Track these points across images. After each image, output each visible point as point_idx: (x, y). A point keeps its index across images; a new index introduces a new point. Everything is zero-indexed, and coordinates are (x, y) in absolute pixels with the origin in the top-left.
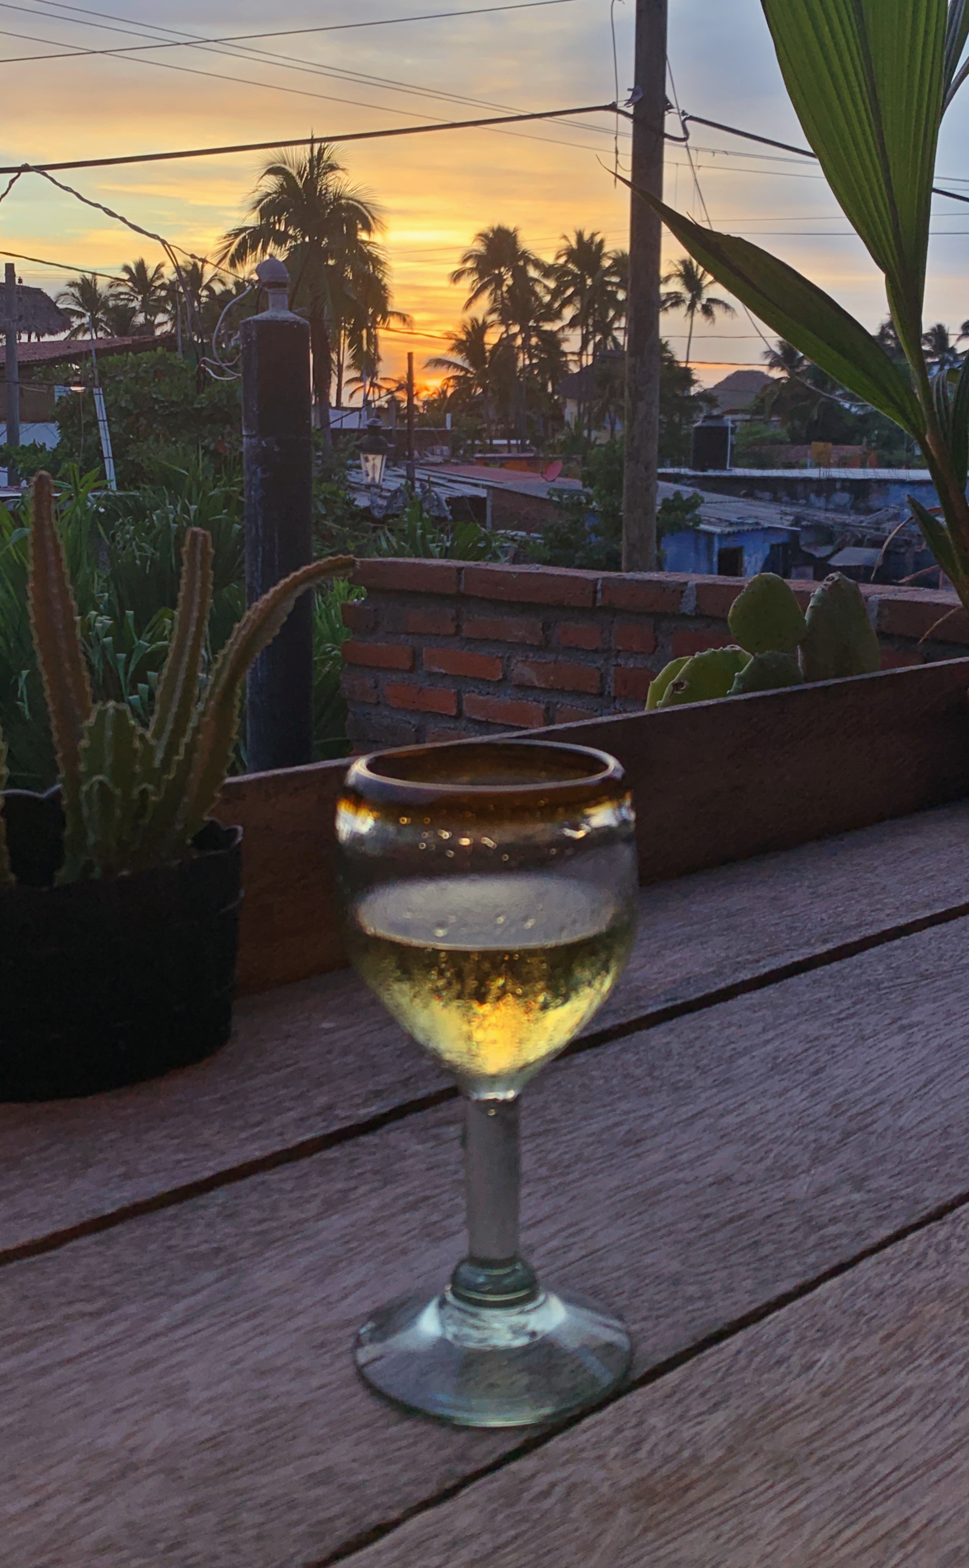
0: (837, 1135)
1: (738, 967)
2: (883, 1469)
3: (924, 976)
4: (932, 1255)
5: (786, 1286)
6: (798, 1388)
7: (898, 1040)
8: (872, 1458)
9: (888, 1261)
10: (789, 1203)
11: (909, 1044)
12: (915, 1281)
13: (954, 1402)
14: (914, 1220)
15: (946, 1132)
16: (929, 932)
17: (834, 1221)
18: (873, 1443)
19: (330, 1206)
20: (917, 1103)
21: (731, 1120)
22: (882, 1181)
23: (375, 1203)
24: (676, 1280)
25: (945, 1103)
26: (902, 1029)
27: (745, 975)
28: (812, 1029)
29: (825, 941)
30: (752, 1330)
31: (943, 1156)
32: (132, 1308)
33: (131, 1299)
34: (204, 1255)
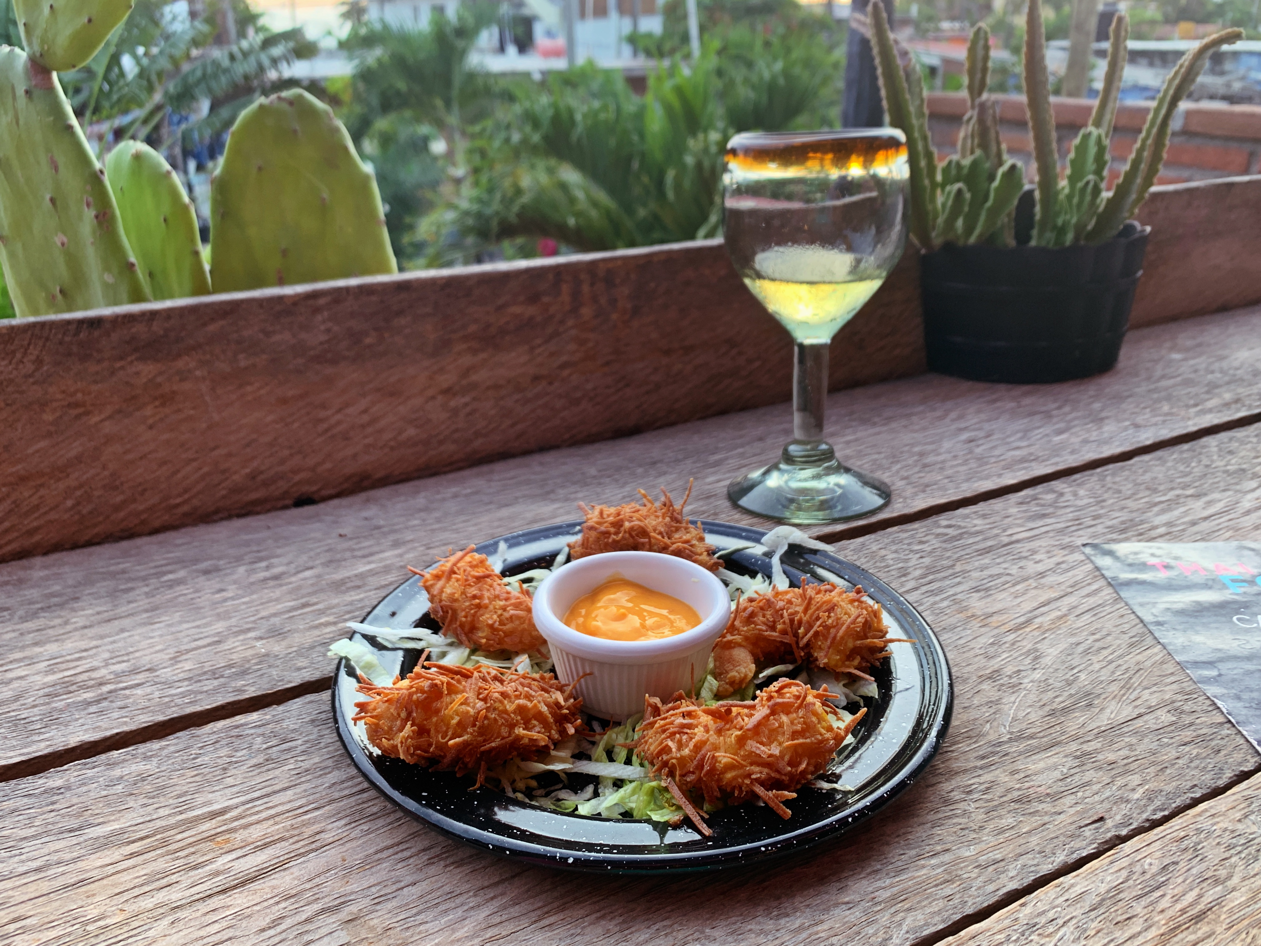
32: (1216, 496)
33: (1211, 491)
34: (1235, 472)
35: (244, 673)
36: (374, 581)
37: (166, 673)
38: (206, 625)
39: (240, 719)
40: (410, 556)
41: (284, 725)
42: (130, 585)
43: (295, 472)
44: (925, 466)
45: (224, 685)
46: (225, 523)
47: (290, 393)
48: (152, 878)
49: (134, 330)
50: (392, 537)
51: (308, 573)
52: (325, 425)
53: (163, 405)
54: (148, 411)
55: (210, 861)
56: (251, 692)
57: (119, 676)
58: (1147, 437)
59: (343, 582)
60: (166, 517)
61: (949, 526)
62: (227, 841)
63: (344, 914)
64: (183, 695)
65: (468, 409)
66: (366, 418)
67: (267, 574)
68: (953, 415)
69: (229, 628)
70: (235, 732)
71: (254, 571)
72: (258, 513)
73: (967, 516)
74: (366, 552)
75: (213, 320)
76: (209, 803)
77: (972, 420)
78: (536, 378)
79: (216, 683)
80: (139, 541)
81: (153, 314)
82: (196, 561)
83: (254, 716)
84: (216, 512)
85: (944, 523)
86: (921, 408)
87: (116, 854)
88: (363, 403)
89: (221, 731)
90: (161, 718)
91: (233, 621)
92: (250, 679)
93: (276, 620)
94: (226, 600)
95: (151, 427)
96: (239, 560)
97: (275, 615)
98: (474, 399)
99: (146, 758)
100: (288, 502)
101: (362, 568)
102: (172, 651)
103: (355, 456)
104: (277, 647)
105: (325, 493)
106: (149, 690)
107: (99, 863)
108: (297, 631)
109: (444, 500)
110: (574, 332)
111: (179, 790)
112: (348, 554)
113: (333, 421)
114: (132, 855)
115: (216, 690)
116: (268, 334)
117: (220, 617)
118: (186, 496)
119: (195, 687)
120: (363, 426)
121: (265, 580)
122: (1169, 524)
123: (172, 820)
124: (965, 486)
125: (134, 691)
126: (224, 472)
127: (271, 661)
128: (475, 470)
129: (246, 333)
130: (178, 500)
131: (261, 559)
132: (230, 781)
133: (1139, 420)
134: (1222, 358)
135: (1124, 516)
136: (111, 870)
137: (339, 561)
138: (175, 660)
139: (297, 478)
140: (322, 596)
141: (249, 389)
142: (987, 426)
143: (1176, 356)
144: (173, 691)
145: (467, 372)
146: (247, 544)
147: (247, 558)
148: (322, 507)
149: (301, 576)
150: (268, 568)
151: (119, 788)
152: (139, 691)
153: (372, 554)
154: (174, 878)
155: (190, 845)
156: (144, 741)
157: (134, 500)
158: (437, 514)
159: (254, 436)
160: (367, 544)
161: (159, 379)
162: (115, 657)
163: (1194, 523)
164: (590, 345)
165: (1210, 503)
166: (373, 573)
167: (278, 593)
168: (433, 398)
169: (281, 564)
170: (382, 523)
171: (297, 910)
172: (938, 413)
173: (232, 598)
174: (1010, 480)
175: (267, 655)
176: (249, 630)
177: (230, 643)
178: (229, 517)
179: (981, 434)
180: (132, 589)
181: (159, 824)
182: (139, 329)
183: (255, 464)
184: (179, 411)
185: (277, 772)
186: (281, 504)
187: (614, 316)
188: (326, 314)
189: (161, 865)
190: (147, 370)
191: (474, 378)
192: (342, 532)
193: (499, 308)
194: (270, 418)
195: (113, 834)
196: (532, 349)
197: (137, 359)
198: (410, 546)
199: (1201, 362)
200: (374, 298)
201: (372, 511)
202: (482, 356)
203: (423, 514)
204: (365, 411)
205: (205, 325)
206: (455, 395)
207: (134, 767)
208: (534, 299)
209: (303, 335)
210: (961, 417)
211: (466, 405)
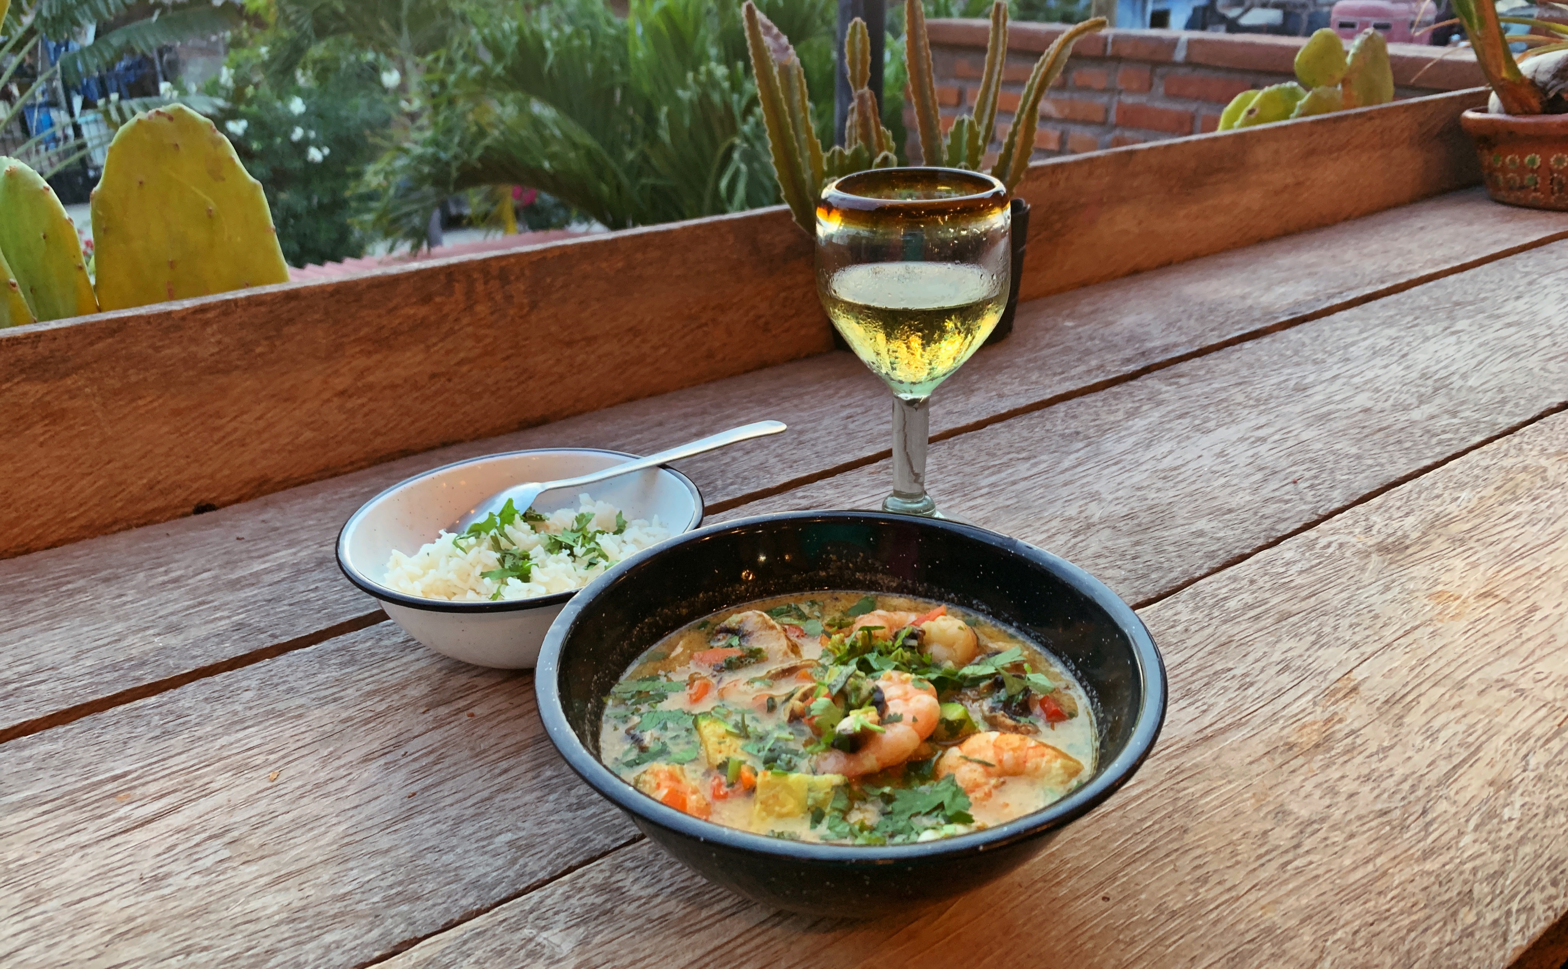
0: (1430, 390)
1: (1330, 297)
2: (1517, 546)
3: (1457, 304)
4: (1513, 452)
5: (1428, 462)
6: (1453, 508)
7: (1453, 339)
8: (1508, 541)
9: (1486, 452)
10: (1413, 423)
11: (1459, 342)
12: (1508, 462)
13: (1549, 519)
14: (1496, 433)
15: (1501, 390)
16: (1452, 278)
17: (1444, 432)
18: (1505, 535)
19: (1131, 414)
20: (1476, 375)
21: (1356, 380)
22: (1467, 414)
23: (1157, 414)
24: (1358, 457)
25: (1495, 375)
26: (1453, 333)
27: (1337, 301)
28: (1392, 332)
29: (1383, 282)
30: (1414, 482)
31: (1504, 402)
32: (1044, 457)
33: (1041, 453)
34: (1070, 435)
35: (143, 664)
36: (268, 579)
37: (67, 671)
38: (106, 627)
39: (139, 703)
40: (303, 554)
41: (180, 704)
42: (30, 596)
43: (194, 480)
44: (801, 443)
45: (124, 676)
46: (122, 534)
47: (183, 405)
48: (61, 828)
49: (19, 352)
50: (287, 538)
51: (205, 575)
52: (221, 434)
53: (54, 422)
54: (38, 429)
55: (113, 811)
56: (149, 680)
57: (22, 676)
58: (1004, 407)
59: (238, 581)
60: (62, 531)
61: (804, 497)
62: (128, 796)
63: (227, 838)
64: (85, 687)
65: (365, 410)
66: (262, 424)
67: (165, 578)
68: (843, 392)
69: (128, 628)
70: (135, 713)
71: (153, 576)
72: (158, 522)
73: (822, 488)
74: (262, 552)
75: (100, 338)
76: (112, 769)
77: (858, 397)
78: (433, 376)
79: (116, 674)
80: (35, 556)
81: (39, 336)
82: (95, 571)
83: (153, 699)
84: (115, 522)
85: (800, 494)
86: (816, 387)
87: (31, 813)
88: (259, 409)
89: (121, 713)
90: (65, 707)
91: (132, 622)
92: (147, 669)
93: (174, 618)
94: (125, 604)
95: (42, 445)
96: (138, 567)
97: (172, 614)
98: (370, 399)
99: (52, 740)
100: (189, 509)
101: (257, 567)
102: (73, 652)
103: (253, 462)
104: (174, 641)
105: (225, 498)
106: (52, 685)
107: (16, 821)
108: (191, 626)
109: (341, 499)
110: (470, 329)
111: (84, 762)
112: (244, 556)
113: (229, 428)
114: (44, 813)
115: (116, 681)
116: (157, 349)
117: (118, 619)
118: (82, 510)
119: (96, 679)
120: (259, 433)
121: (164, 583)
122: (994, 485)
123: (79, 785)
124: (828, 460)
125: (38, 687)
126: (120, 484)
127: (168, 652)
128: (375, 469)
129: (135, 349)
130: (74, 514)
131: (161, 565)
132: (130, 751)
133: (1006, 390)
134: (1108, 324)
135: (957, 480)
136: (26, 825)
137: (235, 562)
138: (76, 658)
139: (195, 486)
140: (219, 594)
141: (141, 402)
142: (868, 402)
143: (1069, 324)
144: (76, 684)
145: (362, 374)
146: (146, 551)
147: (146, 565)
148: (221, 512)
149: (199, 577)
150: (166, 572)
151: (30, 765)
152: (43, 687)
153: (267, 555)
154: (82, 826)
155: (96, 801)
156: (50, 727)
157: (28, 517)
158: (332, 514)
159: (149, 447)
160: (263, 545)
161: (48, 398)
162: (17, 660)
163: (1014, 483)
164: (488, 341)
165: (1035, 465)
166: (267, 571)
167: (176, 594)
168: (328, 401)
169: (179, 569)
170: (278, 524)
171: (188, 839)
172: (831, 391)
173: (132, 602)
174: (868, 452)
175: (164, 648)
176: (148, 628)
177: (129, 640)
178: (129, 528)
179: (859, 410)
180: (31, 600)
181: (67, 788)
182: (25, 351)
183: (151, 474)
184: (71, 427)
185: (172, 741)
186: (181, 511)
187: (511, 312)
188: (215, 327)
189: (70, 817)
190: (34, 390)
191: (371, 379)
192: (240, 535)
193: (390, 311)
194: (165, 429)
195: (27, 799)
196: (428, 348)
197: (24, 380)
198: (305, 544)
199: (1085, 330)
200: (263, 309)
201: (269, 514)
202: (377, 357)
203: (318, 515)
204: (259, 418)
205: (92, 344)
206: (350, 397)
207: (42, 748)
208: (427, 299)
209: (193, 348)
210: (849, 394)
211: (363, 405)
